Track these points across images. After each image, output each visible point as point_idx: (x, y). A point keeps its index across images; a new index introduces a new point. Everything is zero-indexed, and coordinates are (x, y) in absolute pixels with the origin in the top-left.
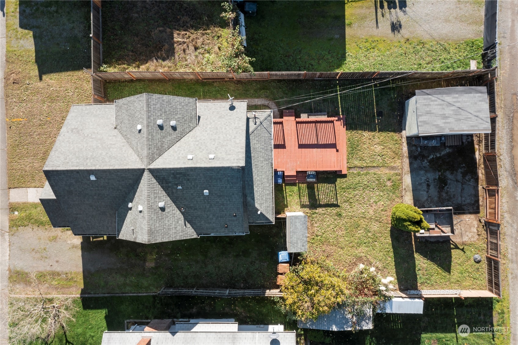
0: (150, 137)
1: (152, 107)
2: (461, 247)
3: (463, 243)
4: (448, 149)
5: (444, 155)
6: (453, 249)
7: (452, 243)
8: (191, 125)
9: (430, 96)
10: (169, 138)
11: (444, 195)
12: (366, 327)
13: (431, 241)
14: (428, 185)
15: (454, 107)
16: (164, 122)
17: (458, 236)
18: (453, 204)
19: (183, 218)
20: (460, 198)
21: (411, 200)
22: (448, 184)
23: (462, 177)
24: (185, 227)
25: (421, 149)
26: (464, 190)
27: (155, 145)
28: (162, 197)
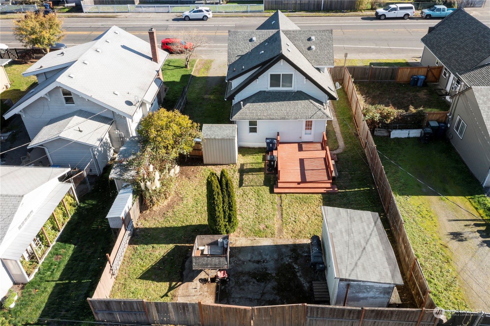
0: (302, 32)
1: (323, 33)
2: (169, 294)
3: (175, 296)
4: (308, 285)
5: (299, 281)
6: (170, 285)
7: (179, 284)
8: (313, 61)
9: (373, 224)
10: (302, 45)
11: (244, 279)
12: (113, 172)
13: (185, 262)
14: (258, 262)
15: (365, 244)
16: (314, 42)
17: (186, 292)
18: (232, 288)
19: (243, 54)
20: (239, 296)
21: (242, 244)
22: (259, 283)
23: (268, 300)
24: (236, 55)
25: (306, 256)
26: (250, 301)
27: (297, 35)
28: (259, 40)
